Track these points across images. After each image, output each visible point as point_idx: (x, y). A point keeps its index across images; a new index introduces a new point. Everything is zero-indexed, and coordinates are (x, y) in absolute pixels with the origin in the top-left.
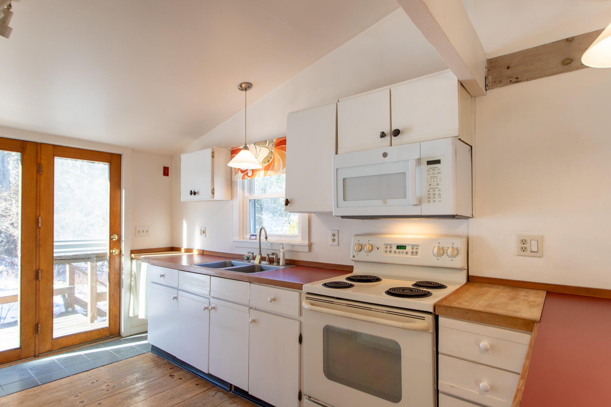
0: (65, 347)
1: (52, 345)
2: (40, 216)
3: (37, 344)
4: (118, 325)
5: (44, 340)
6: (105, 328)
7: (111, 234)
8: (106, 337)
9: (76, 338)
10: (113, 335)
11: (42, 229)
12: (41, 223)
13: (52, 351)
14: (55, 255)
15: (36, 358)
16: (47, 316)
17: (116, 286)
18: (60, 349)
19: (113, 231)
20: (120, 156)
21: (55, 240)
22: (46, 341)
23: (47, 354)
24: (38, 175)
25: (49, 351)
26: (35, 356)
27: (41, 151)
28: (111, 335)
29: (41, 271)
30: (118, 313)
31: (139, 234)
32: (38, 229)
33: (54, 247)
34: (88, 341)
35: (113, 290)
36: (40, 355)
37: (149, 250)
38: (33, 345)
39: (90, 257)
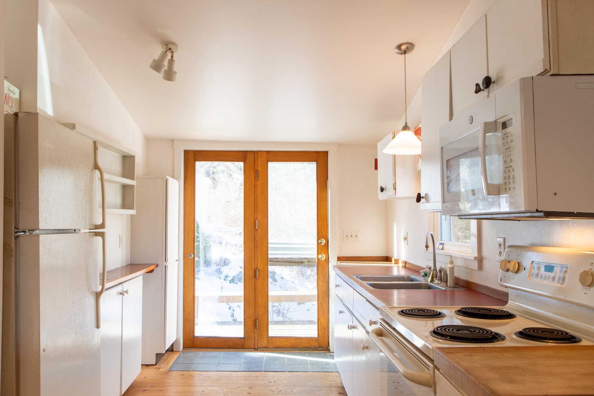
0: (278, 348)
1: (268, 343)
2: (257, 219)
3: (256, 338)
4: (326, 337)
5: (261, 335)
6: (314, 338)
7: (319, 238)
8: (315, 347)
9: (287, 341)
10: (321, 347)
11: (259, 231)
12: (258, 225)
13: (267, 348)
14: (270, 256)
15: (255, 351)
16: (263, 314)
17: (324, 294)
18: (274, 348)
19: (321, 235)
20: (326, 153)
21: (269, 241)
22: (263, 338)
23: (264, 350)
24: (256, 181)
25: (265, 348)
26: (254, 349)
27: (257, 158)
28: (320, 347)
29: (259, 270)
30: (327, 325)
31: (347, 239)
32: (256, 231)
33: (269, 249)
34: (298, 347)
35: (321, 299)
36: (258, 349)
37: (359, 258)
38: (253, 339)
39: (303, 261)
